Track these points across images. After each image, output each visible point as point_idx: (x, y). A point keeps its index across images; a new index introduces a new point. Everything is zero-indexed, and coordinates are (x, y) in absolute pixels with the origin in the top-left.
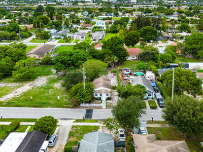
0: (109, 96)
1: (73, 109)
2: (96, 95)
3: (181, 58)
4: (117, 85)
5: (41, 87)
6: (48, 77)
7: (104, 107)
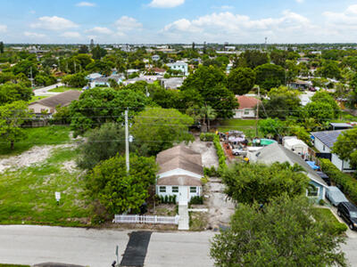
0: (199, 192)
1: (91, 231)
2: (163, 189)
3: (348, 116)
4: (216, 166)
5: (30, 169)
6: (57, 146)
7: (184, 225)
